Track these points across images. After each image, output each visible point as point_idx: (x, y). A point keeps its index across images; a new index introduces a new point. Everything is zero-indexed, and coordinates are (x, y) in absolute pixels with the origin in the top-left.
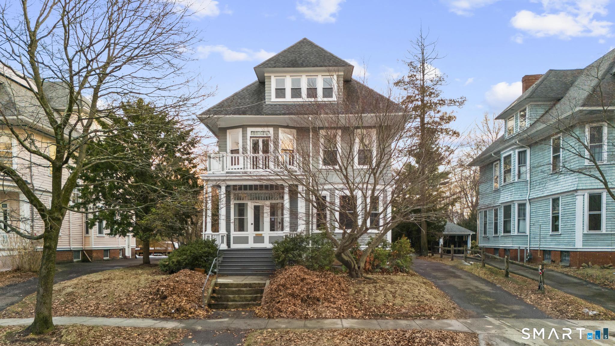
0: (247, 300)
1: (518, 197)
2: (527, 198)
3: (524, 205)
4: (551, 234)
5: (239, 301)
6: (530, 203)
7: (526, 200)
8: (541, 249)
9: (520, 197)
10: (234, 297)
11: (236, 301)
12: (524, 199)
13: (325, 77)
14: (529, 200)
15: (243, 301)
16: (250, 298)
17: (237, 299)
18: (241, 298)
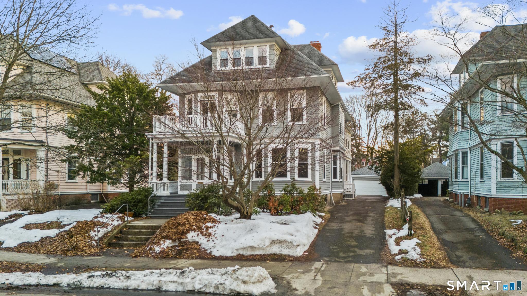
0: (142, 241)
1: (461, 145)
2: (468, 147)
3: (466, 153)
4: (480, 180)
5: (136, 241)
6: (470, 151)
7: (467, 148)
8: (476, 194)
9: (463, 145)
10: (132, 237)
11: (133, 241)
12: (466, 147)
13: (260, 47)
14: (470, 148)
15: (138, 241)
16: (144, 239)
17: (134, 239)
18: (137, 238)
